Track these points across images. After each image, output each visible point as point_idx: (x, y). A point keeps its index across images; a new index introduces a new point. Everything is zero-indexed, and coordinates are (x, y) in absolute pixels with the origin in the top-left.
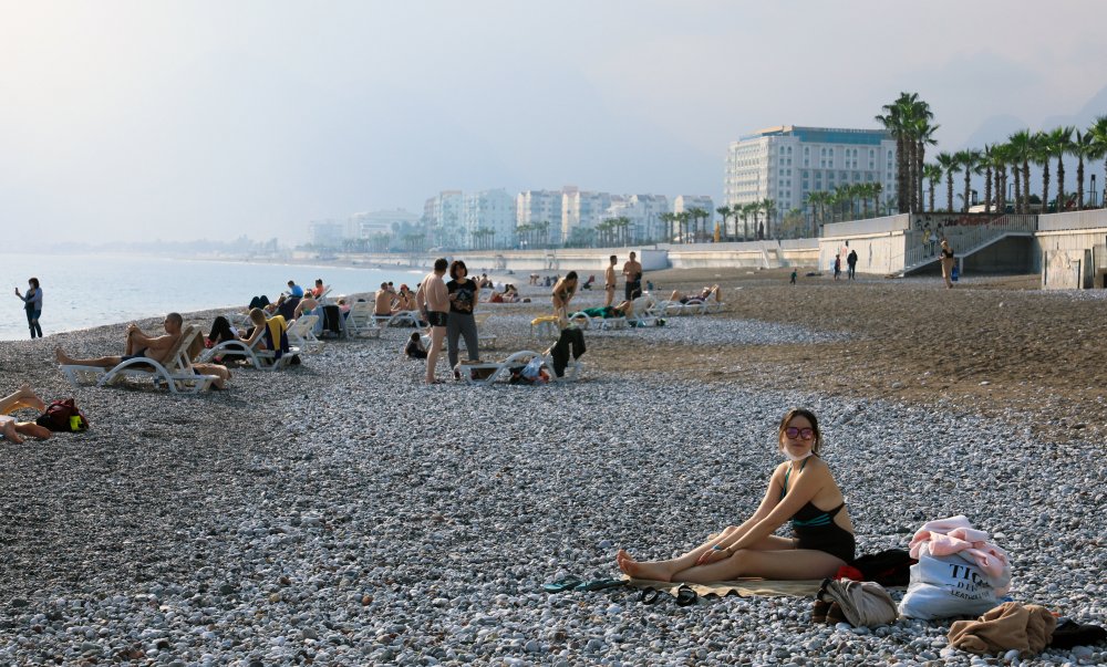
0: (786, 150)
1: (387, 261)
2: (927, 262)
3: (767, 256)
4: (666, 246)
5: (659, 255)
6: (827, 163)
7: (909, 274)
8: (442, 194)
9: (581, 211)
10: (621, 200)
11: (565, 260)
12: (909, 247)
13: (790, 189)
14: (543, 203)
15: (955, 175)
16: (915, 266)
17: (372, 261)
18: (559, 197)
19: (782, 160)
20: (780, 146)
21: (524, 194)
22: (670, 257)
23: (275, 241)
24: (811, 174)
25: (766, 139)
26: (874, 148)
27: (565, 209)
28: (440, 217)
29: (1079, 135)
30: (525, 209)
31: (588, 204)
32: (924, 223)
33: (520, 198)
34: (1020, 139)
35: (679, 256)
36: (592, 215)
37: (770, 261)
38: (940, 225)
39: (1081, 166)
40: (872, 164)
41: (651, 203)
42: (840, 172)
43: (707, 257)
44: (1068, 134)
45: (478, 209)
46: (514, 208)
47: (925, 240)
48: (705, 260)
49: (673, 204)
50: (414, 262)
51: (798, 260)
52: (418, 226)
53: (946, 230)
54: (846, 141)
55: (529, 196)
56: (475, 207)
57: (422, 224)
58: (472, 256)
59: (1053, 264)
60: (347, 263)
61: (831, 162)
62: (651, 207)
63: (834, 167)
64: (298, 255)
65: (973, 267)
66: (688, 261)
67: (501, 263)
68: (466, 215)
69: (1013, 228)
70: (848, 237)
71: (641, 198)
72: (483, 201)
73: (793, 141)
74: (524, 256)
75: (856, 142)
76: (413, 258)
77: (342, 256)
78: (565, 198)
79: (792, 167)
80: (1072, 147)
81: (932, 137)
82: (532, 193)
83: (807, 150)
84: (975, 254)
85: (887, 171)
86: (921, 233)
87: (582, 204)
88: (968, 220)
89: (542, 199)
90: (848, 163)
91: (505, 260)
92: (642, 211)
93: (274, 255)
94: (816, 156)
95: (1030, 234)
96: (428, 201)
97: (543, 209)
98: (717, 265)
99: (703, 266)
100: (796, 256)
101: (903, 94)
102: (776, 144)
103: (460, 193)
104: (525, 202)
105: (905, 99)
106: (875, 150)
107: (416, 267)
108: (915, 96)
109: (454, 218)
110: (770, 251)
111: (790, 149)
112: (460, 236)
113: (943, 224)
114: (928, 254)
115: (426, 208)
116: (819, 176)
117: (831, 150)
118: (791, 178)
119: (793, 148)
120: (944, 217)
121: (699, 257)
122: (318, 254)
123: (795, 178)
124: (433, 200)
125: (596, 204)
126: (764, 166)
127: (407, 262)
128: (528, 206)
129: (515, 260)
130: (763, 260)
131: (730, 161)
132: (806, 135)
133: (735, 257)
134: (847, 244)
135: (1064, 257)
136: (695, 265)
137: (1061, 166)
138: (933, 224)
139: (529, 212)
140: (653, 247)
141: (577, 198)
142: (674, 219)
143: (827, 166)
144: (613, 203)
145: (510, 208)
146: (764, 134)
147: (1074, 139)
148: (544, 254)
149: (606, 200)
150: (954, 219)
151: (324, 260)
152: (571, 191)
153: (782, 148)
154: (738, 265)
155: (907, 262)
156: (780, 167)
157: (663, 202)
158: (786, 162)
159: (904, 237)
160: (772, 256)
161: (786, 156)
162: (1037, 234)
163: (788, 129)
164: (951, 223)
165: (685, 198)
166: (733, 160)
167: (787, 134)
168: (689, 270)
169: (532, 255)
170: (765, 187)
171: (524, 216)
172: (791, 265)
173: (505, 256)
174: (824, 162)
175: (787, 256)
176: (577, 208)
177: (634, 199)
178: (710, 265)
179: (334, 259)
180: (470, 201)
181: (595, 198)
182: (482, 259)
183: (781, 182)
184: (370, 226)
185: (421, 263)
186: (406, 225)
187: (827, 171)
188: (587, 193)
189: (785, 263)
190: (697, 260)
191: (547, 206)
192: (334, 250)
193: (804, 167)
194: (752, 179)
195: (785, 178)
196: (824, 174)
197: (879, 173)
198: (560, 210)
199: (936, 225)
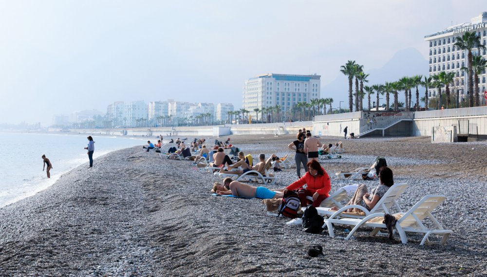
0: (269, 84)
1: (95, 132)
2: (369, 132)
3: (279, 129)
4: (230, 125)
5: (226, 129)
6: (287, 89)
7: (362, 137)
8: (115, 103)
9: (177, 110)
10: (194, 105)
11: (181, 131)
12: (361, 125)
13: (272, 100)
14: (160, 107)
15: (371, 95)
16: (364, 133)
17: (87, 132)
18: (167, 104)
19: (268, 88)
20: (267, 82)
21: (152, 103)
22: (231, 130)
23: (39, 123)
24: (280, 94)
25: (261, 79)
26: (306, 83)
27: (169, 109)
28: (114, 112)
29: (426, 78)
30: (152, 109)
31: (180, 107)
32: (368, 115)
33: (150, 105)
34: (404, 80)
35: (236, 130)
36: (181, 112)
37: (281, 131)
38: (374, 116)
39: (427, 91)
40: (306, 90)
41: (207, 107)
42: (293, 93)
43: (250, 130)
44: (420, 78)
45: (132, 110)
46: (147, 109)
47: (368, 123)
48: (249, 131)
49: (216, 107)
50: (108, 133)
51: (293, 131)
52: (105, 117)
53: (377, 118)
54: (295, 80)
55: (154, 103)
56: (130, 109)
57: (107, 116)
58: (135, 130)
59: (437, 132)
60: (75, 133)
61: (288, 89)
62: (207, 108)
63: (290, 91)
64: (51, 130)
65: (388, 134)
66: (241, 132)
67: (150, 133)
68: (126, 112)
69: (404, 117)
70: (328, 121)
71: (203, 104)
72: (134, 106)
73: (273, 80)
74: (161, 130)
75: (299, 80)
76: (108, 131)
77: (73, 130)
78: (170, 104)
79: (272, 91)
80: (423, 83)
81: (366, 79)
82: (155, 102)
83: (278, 83)
84: (388, 128)
85: (312, 93)
86: (366, 119)
87: (177, 107)
88: (385, 114)
89: (160, 105)
90: (296, 89)
91: (152, 132)
92: (204, 110)
93: (39, 130)
94: (282, 86)
95: (411, 120)
96: (109, 106)
97: (160, 109)
98: (254, 133)
99: (248, 133)
100: (292, 129)
101: (349, 61)
102: (265, 81)
103: (123, 102)
104: (152, 107)
105: (350, 64)
106: (307, 84)
107: (109, 135)
108: (354, 62)
109: (121, 113)
110: (281, 127)
111: (271, 83)
112: (124, 121)
113: (375, 115)
114: (369, 128)
115: (108, 109)
116: (284, 95)
117: (289, 84)
118: (272, 96)
119: (272, 82)
120: (376, 113)
121: (246, 130)
122: (61, 129)
123: (273, 96)
124: (111, 105)
125: (183, 107)
126: (260, 90)
127: (105, 133)
128: (154, 108)
129: (156, 131)
130: (277, 131)
131: (245, 88)
132: (278, 77)
133: (263, 130)
134: (328, 124)
135: (443, 130)
136: (244, 133)
137: (417, 91)
138: (371, 116)
139: (154, 111)
140: (223, 126)
141: (175, 105)
142: (233, 113)
143: (287, 91)
144: (191, 107)
145: (146, 109)
146: (260, 77)
147: (423, 80)
148: (170, 129)
149: (188, 105)
150: (379, 113)
151: (64, 132)
152: (172, 101)
153: (268, 83)
154: (264, 133)
155: (361, 131)
156: (267, 91)
157: (212, 106)
158: (269, 89)
159: (359, 121)
160: (281, 129)
161: (270, 86)
162: (414, 120)
163: (270, 75)
164: (378, 115)
165: (221, 104)
166: (246, 88)
167: (270, 77)
168: (241, 136)
169: (165, 129)
170: (261, 100)
171: (152, 112)
172: (290, 133)
173: (152, 130)
174: (285, 89)
175: (288, 129)
176: (175, 109)
177: (200, 105)
178: (251, 133)
179: (69, 131)
180: (128, 106)
181: (182, 104)
182: (141, 131)
183: (268, 98)
184: (81, 117)
185: (111, 133)
186: (99, 116)
187: (287, 93)
188: (179, 102)
189: (287, 132)
190: (245, 131)
191: (162, 108)
192: (68, 127)
193: (277, 91)
194: (255, 96)
195: (269, 96)
196: (286, 94)
197: (309, 94)
198: (167, 110)
199: (372, 116)
